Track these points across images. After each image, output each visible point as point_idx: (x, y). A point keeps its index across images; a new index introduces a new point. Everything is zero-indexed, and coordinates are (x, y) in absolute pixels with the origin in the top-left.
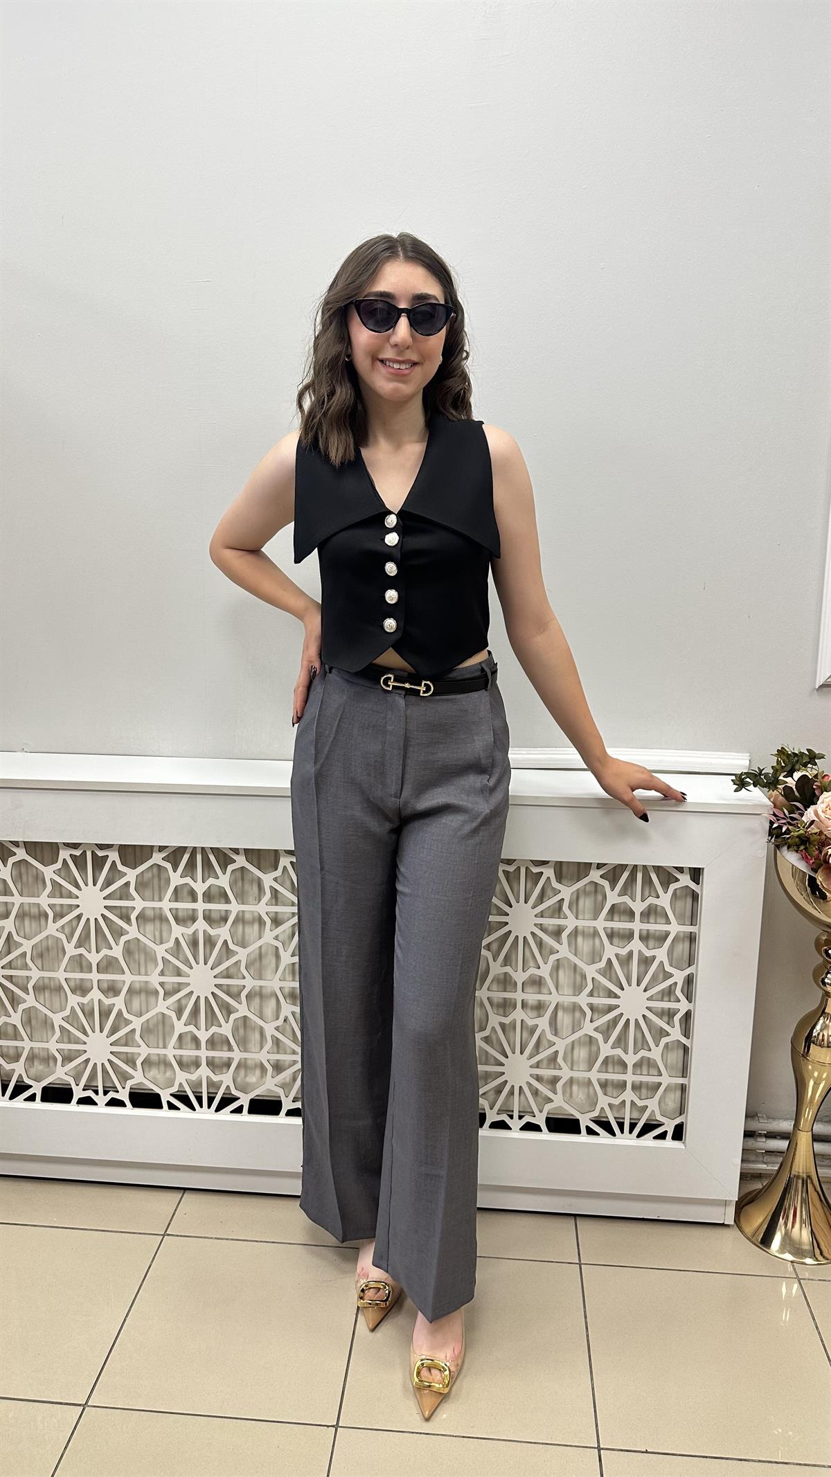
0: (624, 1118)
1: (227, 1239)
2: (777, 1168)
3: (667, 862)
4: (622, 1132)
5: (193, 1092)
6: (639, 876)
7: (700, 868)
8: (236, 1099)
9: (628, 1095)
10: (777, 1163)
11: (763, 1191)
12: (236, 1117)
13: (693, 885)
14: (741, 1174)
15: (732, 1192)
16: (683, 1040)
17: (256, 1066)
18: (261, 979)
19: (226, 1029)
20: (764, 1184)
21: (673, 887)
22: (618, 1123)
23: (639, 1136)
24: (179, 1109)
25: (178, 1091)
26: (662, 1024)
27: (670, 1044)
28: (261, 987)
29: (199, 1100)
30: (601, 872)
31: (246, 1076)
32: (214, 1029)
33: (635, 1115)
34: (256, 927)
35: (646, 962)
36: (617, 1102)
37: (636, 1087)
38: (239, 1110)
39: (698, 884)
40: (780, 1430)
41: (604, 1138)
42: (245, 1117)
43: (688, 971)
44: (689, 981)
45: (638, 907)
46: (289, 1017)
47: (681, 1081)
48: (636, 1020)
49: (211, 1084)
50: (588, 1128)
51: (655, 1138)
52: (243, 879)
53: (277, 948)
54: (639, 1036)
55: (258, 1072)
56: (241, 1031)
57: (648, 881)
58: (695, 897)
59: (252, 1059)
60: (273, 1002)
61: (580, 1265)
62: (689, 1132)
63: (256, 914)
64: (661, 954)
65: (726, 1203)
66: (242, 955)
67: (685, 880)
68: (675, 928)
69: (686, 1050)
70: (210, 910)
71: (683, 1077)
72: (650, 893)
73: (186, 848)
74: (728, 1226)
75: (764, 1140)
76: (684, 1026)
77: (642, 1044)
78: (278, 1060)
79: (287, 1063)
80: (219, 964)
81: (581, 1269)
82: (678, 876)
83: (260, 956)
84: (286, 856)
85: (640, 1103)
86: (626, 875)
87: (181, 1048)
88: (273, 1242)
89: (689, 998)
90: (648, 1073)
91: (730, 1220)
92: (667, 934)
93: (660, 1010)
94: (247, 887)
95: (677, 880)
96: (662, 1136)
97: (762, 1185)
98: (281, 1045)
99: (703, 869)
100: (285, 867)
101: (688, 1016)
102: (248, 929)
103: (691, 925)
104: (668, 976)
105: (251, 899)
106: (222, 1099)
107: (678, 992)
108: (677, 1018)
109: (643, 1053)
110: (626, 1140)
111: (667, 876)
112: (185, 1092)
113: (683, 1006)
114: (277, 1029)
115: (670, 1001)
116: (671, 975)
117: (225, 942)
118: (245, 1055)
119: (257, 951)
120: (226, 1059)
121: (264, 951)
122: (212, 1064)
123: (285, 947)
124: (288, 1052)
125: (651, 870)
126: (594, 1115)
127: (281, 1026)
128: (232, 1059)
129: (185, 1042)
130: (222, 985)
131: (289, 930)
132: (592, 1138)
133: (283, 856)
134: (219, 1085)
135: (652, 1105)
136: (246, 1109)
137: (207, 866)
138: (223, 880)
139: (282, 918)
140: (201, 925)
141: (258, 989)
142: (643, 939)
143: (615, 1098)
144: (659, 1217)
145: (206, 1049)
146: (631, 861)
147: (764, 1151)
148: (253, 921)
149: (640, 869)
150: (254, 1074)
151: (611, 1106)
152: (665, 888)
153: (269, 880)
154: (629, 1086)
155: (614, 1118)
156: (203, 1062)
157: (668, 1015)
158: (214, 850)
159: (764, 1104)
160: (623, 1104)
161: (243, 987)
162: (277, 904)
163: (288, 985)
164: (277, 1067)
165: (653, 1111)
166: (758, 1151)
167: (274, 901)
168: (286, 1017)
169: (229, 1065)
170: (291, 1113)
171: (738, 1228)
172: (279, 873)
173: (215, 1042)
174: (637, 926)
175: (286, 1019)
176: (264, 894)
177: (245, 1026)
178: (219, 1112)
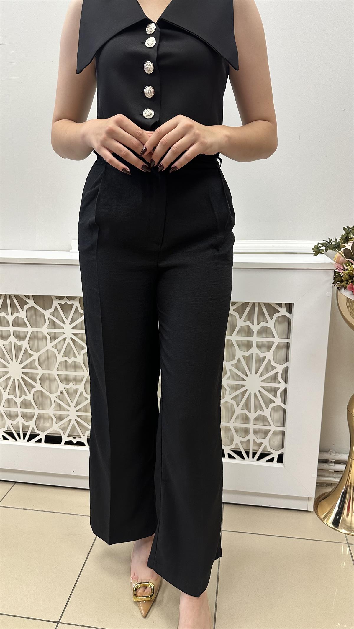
0: (249, 450)
1: (29, 510)
2: (339, 480)
3: (272, 300)
4: (248, 457)
5: (15, 431)
6: (256, 309)
8: (38, 435)
9: (251, 437)
10: (340, 478)
11: (331, 493)
12: (38, 444)
13: (287, 315)
14: (317, 483)
15: (311, 493)
16: (283, 405)
17: (48, 418)
18: (49, 370)
19: (30, 397)
21: (276, 316)
22: (246, 452)
23: (258, 459)
24: (8, 440)
25: (7, 430)
26: (270, 396)
27: (275, 408)
28: (49, 374)
29: (19, 435)
30: (234, 307)
31: (44, 423)
32: (24, 397)
33: (256, 448)
34: (44, 341)
35: (260, 360)
36: (245, 440)
37: (256, 432)
38: (40, 441)
39: (291, 314)
41: (238, 460)
42: (43, 444)
43: (285, 366)
44: (286, 371)
45: (255, 328)
46: (63, 391)
47: (282, 429)
48: (255, 394)
49: (24, 427)
50: (229, 455)
51: (267, 461)
53: (55, 352)
54: (257, 403)
55: (50, 421)
56: (40, 399)
57: (261, 313)
58: (289, 322)
59: (47, 414)
60: (55, 383)
62: (286, 459)
63: (42, 334)
64: (269, 355)
65: (308, 499)
67: (283, 311)
68: (277, 340)
69: (284, 411)
70: (18, 331)
71: (283, 427)
72: (263, 320)
74: (310, 512)
75: (333, 464)
76: (283, 398)
77: (258, 407)
78: (60, 415)
79: (65, 416)
80: (25, 361)
82: (279, 309)
83: (48, 358)
84: (55, 300)
85: (258, 441)
86: (248, 309)
87: (9, 407)
88: (54, 512)
89: (286, 382)
90: (263, 424)
91: (311, 508)
92: (273, 343)
93: (269, 388)
94: (38, 319)
95: (278, 311)
96: (271, 460)
97: (330, 489)
98: (61, 406)
99: (293, 304)
100: (56, 307)
101: (285, 391)
102: (40, 343)
103: (287, 338)
104: (274, 368)
105: (41, 326)
106: (30, 435)
107: (279, 377)
108: (279, 393)
109: (259, 413)
110: (251, 462)
111: (272, 309)
112: (11, 430)
113: (282, 386)
114: (57, 397)
115: (275, 383)
117: (26, 349)
118: (42, 411)
119: (46, 355)
120: (33, 414)
121: (49, 355)
122: (24, 416)
123: (59, 352)
124: (66, 410)
125: (263, 305)
126: (233, 446)
127: (59, 396)
128: (35, 413)
129: (11, 404)
130: (28, 373)
131: (62, 343)
132: (231, 461)
133: (54, 300)
134: (28, 427)
135: (265, 442)
136: (43, 440)
137: (13, 306)
138: (22, 314)
139: (57, 336)
140: (12, 339)
141: (47, 375)
142: (259, 347)
143: (244, 438)
144: (270, 505)
145: (21, 408)
146: (251, 300)
147: (333, 471)
148: (43, 338)
149: (256, 305)
150: (49, 422)
151: (242, 442)
152: (271, 317)
153: (47, 313)
154: (252, 431)
155: (244, 450)
156: (19, 414)
157: (274, 391)
158: (16, 296)
159: (334, 444)
160: (248, 441)
161: (37, 374)
162: (55, 328)
163: (64, 373)
164: (60, 418)
165: (266, 446)
166: (330, 471)
167: (53, 326)
168: (62, 391)
169: (33, 417)
170: (67, 443)
171: (316, 513)
172: (52, 310)
173: (25, 404)
174: (255, 339)
175: (62, 392)
176: (45, 322)
177: (42, 397)
178: (29, 442)
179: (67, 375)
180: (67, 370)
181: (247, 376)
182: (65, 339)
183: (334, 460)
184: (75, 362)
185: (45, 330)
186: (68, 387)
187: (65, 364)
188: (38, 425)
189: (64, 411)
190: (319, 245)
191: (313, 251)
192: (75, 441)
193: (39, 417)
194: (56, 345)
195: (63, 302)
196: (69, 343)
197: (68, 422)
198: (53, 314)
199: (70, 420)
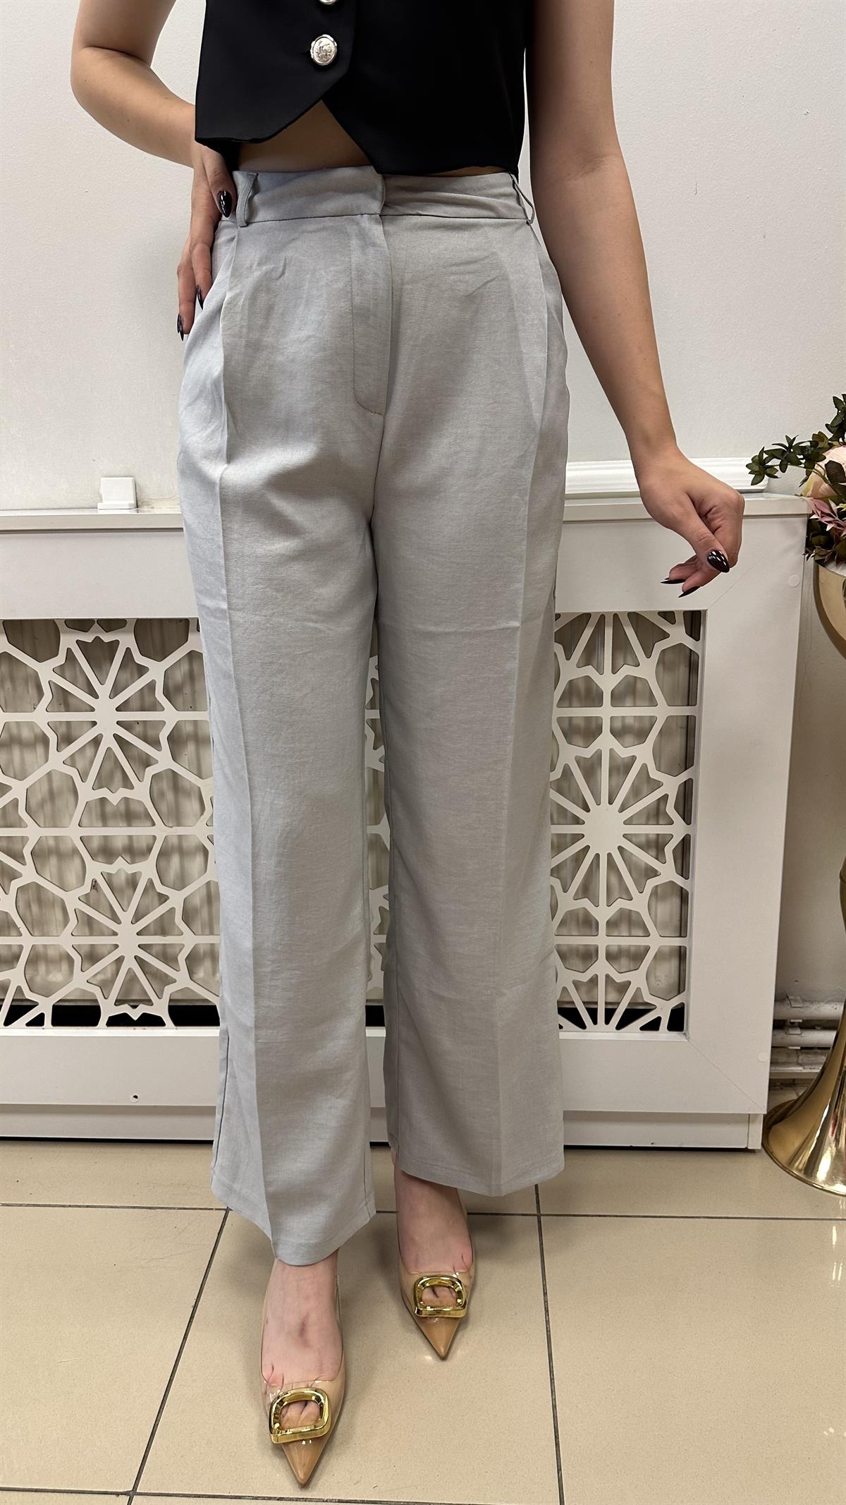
0: (596, 1003)
1: (20, 1205)
2: (819, 1071)
4: (595, 1022)
6: (609, 633)
7: (699, 612)
8: (33, 1005)
9: (601, 968)
10: (821, 1064)
11: (797, 1105)
12: (35, 1031)
13: (689, 642)
14: (770, 1080)
15: (759, 1103)
16: (679, 881)
17: (60, 957)
18: (55, 826)
19: (5, 903)
20: (800, 1094)
21: (659, 647)
22: (588, 1009)
23: (619, 1027)
26: (647, 859)
27: (660, 889)
28: (56, 838)
31: (48, 972)
33: (613, 997)
34: (39, 748)
35: (621, 767)
36: (585, 977)
37: (611, 957)
38: (38, 1021)
39: (697, 639)
40: (832, 1430)
41: (569, 1031)
42: (48, 1030)
43: (683, 777)
44: (687, 790)
45: (607, 682)
46: (98, 881)
47: (677, 942)
48: (609, 855)
51: (643, 1028)
52: (14, 677)
53: (72, 778)
54: (614, 880)
55: (65, 966)
56: (35, 908)
57: (621, 642)
58: (693, 663)
59: (53, 946)
60: (75, 862)
61: (539, 1216)
62: (691, 1019)
63: (35, 729)
64: (643, 753)
65: (749, 1119)
66: (18, 790)
67: (678, 634)
68: (662, 711)
69: (684, 896)
71: (680, 936)
72: (627, 660)
74: (753, 1151)
75: (798, 1031)
76: (680, 860)
77: (618, 890)
78: (89, 945)
79: (106, 950)
81: (539, 1222)
82: (667, 628)
83: (52, 795)
84: (69, 632)
85: (619, 978)
86: (588, 633)
88: (88, 1206)
89: (687, 815)
90: (630, 932)
91: (756, 1142)
92: (653, 720)
93: (643, 839)
94: (21, 688)
95: (665, 635)
96: (654, 1026)
97: (797, 1094)
99: (705, 611)
100: (69, 650)
101: (685, 844)
102: (29, 756)
103: (688, 705)
106: (12, 1007)
107: (670, 809)
108: (669, 850)
109: (621, 904)
110: (601, 1033)
111: (648, 628)
113: (678, 830)
114: (82, 899)
115: (658, 824)
116: (658, 785)
118: (40, 941)
119: (45, 788)
120: (15, 950)
121: (56, 784)
123: (83, 778)
124: (106, 933)
125: (625, 621)
127: (87, 895)
128: (21, 947)
131: (89, 752)
133: (65, 632)
134: (4, 986)
135: (637, 979)
136: (48, 1019)
139: (74, 733)
141: (53, 842)
142: (617, 733)
143: (583, 972)
144: (652, 1144)
146: (596, 608)
147: (799, 1048)
148: (36, 741)
149: (609, 620)
150: (62, 969)
151: (577, 984)
152: (648, 650)
153: (46, 671)
154: (602, 954)
155: (582, 1005)
157: (656, 845)
159: (797, 981)
160: (594, 981)
161: (24, 840)
162: (68, 710)
163: (98, 832)
164: (92, 957)
165: (638, 990)
166: (790, 1048)
167: (62, 706)
168: (96, 882)
169: (17, 957)
170: (115, 1021)
171: (768, 1154)
172: (60, 659)
174: (606, 712)
175: (95, 885)
176: (40, 693)
177: (40, 901)
178: (10, 1026)
179: (106, 837)
180: (105, 825)
181: (587, 810)
182: (96, 742)
183: (801, 1021)
184: (126, 800)
185: (42, 717)
186: (110, 869)
187: (99, 809)
188: (32, 979)
189: (102, 934)
190: (765, 456)
191: (750, 473)
192: (135, 1015)
193: (34, 959)
194: (72, 756)
195: (88, 638)
196: (109, 749)
197: (114, 967)
198: (61, 671)
199: (120, 961)
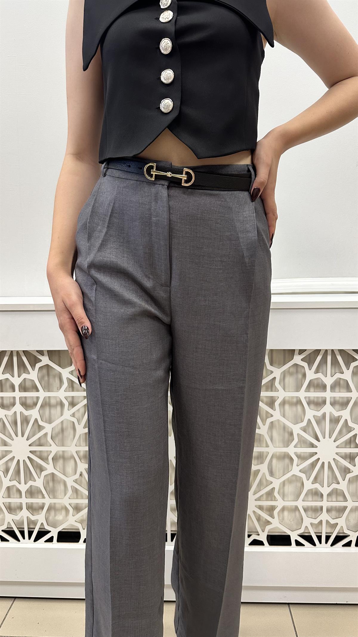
0: (321, 533)
3: (349, 346)
4: (320, 543)
5: (18, 528)
6: (329, 358)
8: (48, 532)
9: (324, 516)
12: (49, 545)
17: (62, 508)
18: (63, 445)
19: (39, 483)
21: (353, 365)
22: (317, 536)
23: (332, 545)
24: (8, 541)
25: (7, 528)
26: (346, 464)
27: (351, 479)
28: (63, 452)
29: (22, 533)
30: (302, 356)
31: (55, 515)
32: (30, 483)
33: (329, 530)
34: (59, 408)
35: (335, 421)
36: (316, 521)
37: (329, 511)
38: (51, 540)
41: (308, 548)
42: (55, 545)
45: (329, 381)
48: (329, 463)
49: (30, 522)
50: (296, 541)
51: (343, 546)
52: (48, 375)
53: (73, 422)
54: (331, 474)
55: (64, 512)
56: (51, 484)
57: (335, 362)
59: (59, 503)
60: (72, 462)
63: (58, 400)
64: (346, 414)
66: (48, 428)
68: (355, 395)
70: (26, 397)
72: (337, 370)
73: (5, 351)
77: (333, 479)
78: (77, 504)
79: (84, 506)
80: (34, 435)
82: (356, 356)
83: (62, 430)
85: (332, 522)
86: (319, 358)
87: (9, 496)
90: (337, 499)
92: (350, 399)
93: (345, 455)
94: (52, 380)
95: (356, 360)
96: (348, 544)
98: (79, 492)
102: (53, 411)
105: (55, 389)
106: (39, 532)
107: (357, 441)
108: (357, 460)
109: (334, 486)
110: (323, 548)
111: (348, 356)
112: (12, 528)
114: (76, 481)
115: (350, 448)
116: (352, 429)
117: (36, 420)
118: (53, 501)
119: (60, 426)
120: (42, 505)
121: (64, 426)
122: (31, 508)
123: (79, 421)
125: (337, 353)
126: (300, 531)
127: (77, 478)
128: (44, 504)
129: (11, 493)
130: (35, 451)
131: (82, 410)
132: (300, 548)
134: (35, 523)
135: (341, 522)
136: (55, 539)
137: (21, 365)
138: (33, 375)
139: (76, 400)
140: (18, 408)
141: (61, 453)
142: (333, 404)
143: (315, 519)
144: (347, 602)
145: (26, 498)
146: (323, 347)
148: (57, 404)
149: (329, 353)
150: (61, 514)
151: (312, 524)
152: (348, 367)
153: (65, 373)
154: (325, 510)
155: (314, 533)
156: (24, 507)
157: (350, 457)
158: (25, 352)
160: (320, 523)
161: (49, 452)
162: (73, 391)
164: (77, 508)
165: (342, 527)
167: (71, 389)
168: (82, 473)
169: (42, 509)
173: (32, 492)
174: (328, 395)
176: (62, 383)
177: (53, 480)
178: (37, 542)
181: (319, 441)
185: (62, 394)
188: (48, 519)
189: (83, 498)
193: (50, 509)
194: (74, 413)
